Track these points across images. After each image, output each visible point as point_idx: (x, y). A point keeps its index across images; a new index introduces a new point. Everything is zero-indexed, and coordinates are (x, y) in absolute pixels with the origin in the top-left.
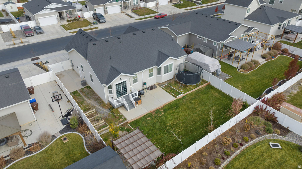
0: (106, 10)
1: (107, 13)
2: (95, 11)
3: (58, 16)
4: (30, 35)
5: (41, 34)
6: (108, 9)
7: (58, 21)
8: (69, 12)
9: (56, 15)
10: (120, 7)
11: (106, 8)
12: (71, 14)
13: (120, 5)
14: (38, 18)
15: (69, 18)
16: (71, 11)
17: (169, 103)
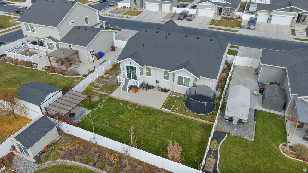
0: (270, 18)
1: (270, 22)
2: (256, 16)
3: (216, 10)
4: (180, 18)
5: (189, 21)
6: (272, 18)
7: (215, 15)
8: (230, 10)
9: (215, 9)
10: (292, 20)
11: (271, 16)
12: (231, 12)
13: (293, 16)
14: (199, 8)
15: (228, 15)
16: (232, 9)
17: (150, 108)
